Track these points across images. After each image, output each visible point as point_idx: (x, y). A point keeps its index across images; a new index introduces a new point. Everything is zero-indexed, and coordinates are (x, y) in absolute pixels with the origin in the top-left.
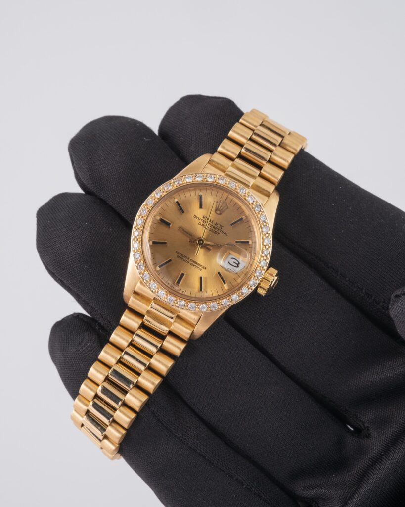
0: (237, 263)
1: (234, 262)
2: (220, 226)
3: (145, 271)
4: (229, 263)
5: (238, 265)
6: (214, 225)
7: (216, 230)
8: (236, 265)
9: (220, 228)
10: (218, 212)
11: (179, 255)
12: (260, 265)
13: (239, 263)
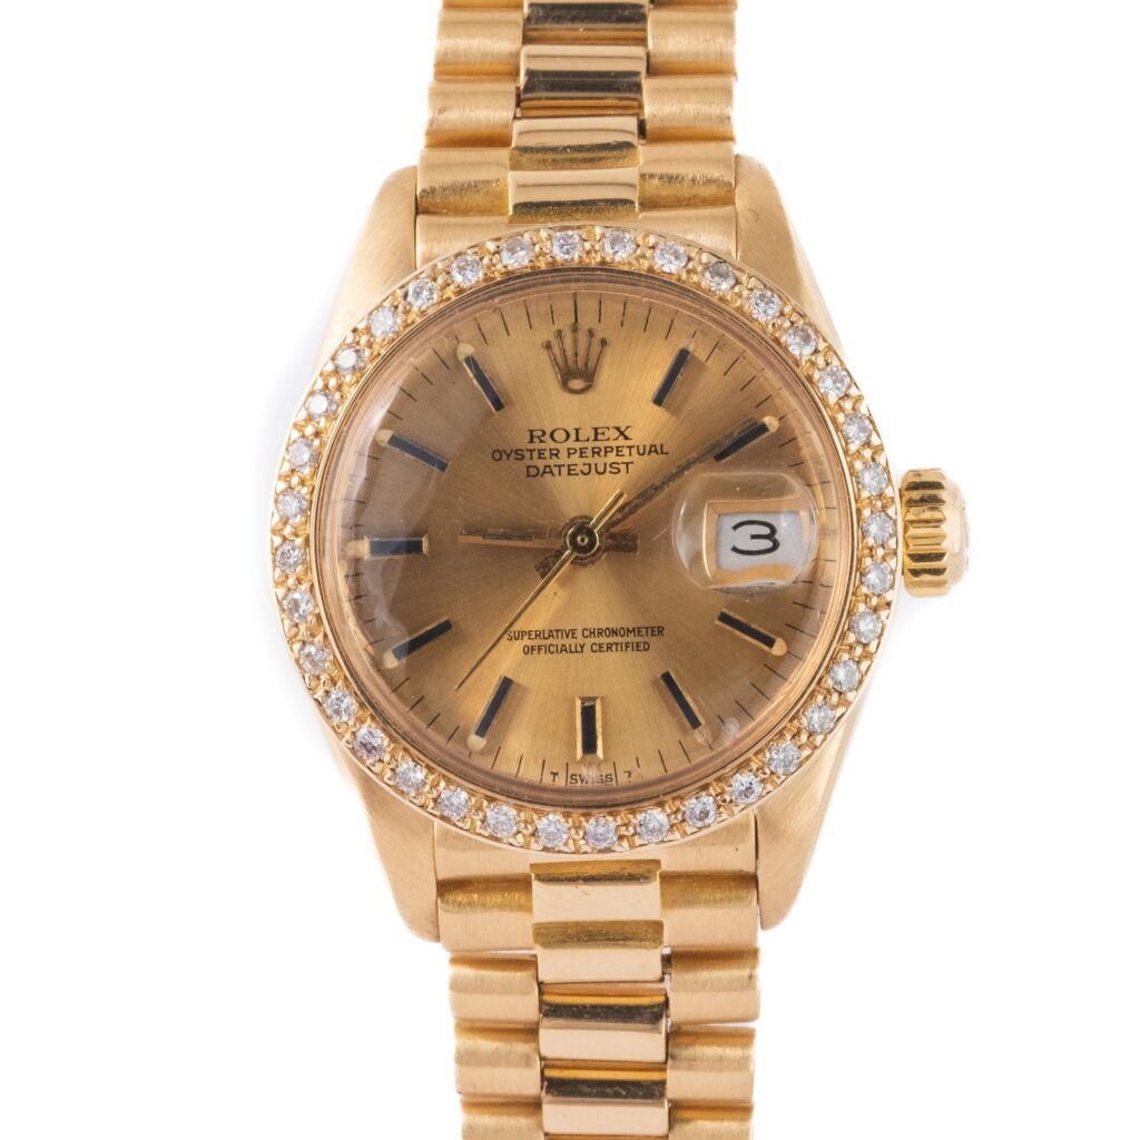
0: (766, 531)
1: (753, 537)
2: (614, 433)
3: (435, 786)
4: (735, 550)
5: (771, 536)
6: (592, 444)
7: (612, 457)
8: (767, 544)
9: (621, 442)
10: (577, 384)
11: (526, 641)
12: (865, 494)
13: (773, 530)
